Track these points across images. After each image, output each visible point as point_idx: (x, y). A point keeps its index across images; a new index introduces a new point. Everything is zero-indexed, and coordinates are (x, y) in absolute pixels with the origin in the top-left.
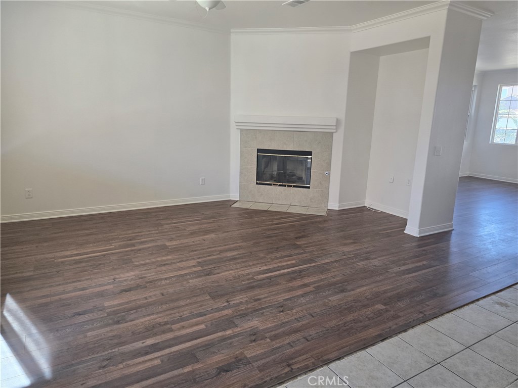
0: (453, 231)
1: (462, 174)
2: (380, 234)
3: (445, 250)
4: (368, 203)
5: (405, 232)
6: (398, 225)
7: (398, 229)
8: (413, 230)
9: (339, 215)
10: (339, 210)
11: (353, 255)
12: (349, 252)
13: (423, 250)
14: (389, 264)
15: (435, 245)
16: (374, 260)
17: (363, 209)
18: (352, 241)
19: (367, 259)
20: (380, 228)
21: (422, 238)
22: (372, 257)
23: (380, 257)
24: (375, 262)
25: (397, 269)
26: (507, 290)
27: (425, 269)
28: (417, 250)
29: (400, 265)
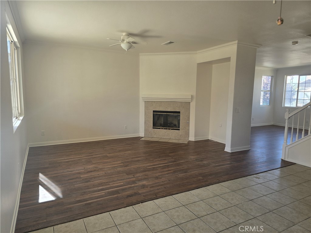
0: (250, 150)
2: (212, 151)
4: (210, 138)
5: (225, 150)
7: (222, 149)
8: (228, 149)
10: (195, 141)
11: (195, 160)
12: (194, 158)
14: (211, 163)
17: (208, 140)
19: (201, 161)
21: (232, 153)
22: (204, 160)
23: (208, 160)
24: (205, 162)
25: (214, 165)
26: (263, 173)
27: (227, 165)
28: (228, 157)
29: (216, 163)
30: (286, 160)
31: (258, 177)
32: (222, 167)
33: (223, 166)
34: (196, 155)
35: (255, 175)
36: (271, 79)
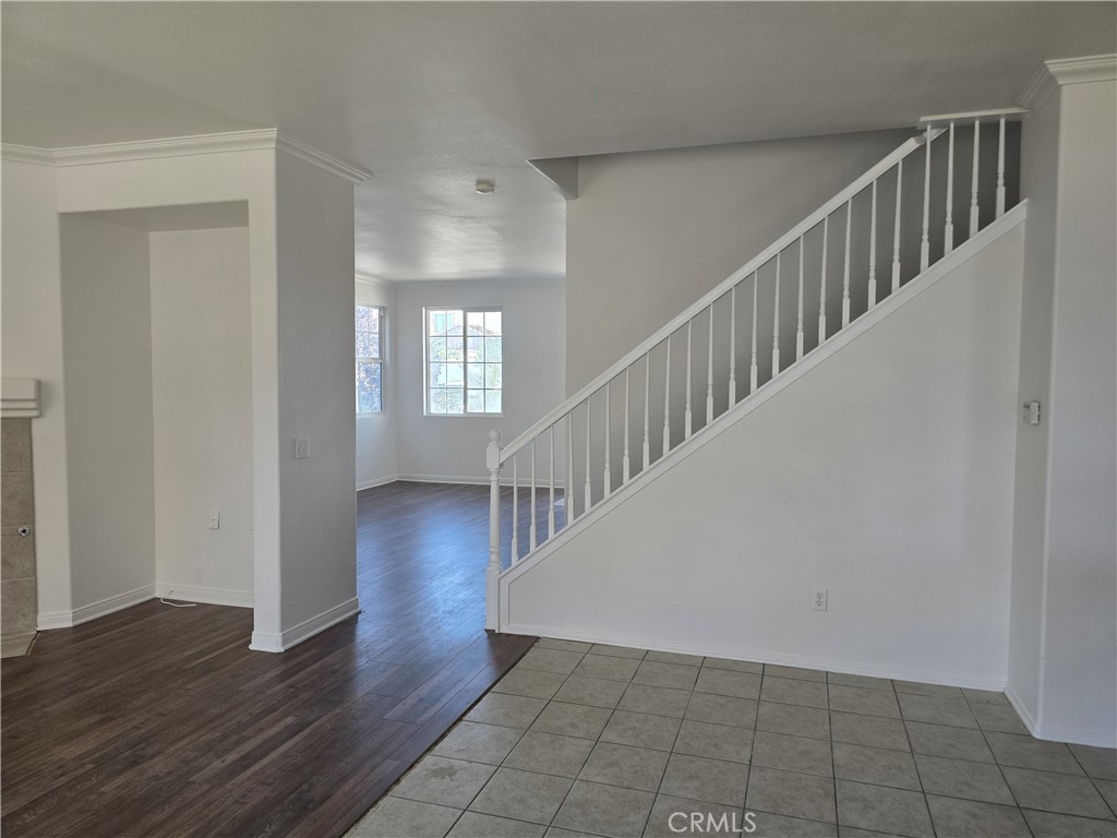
0: (360, 616)
1: (361, 485)
2: (185, 670)
3: (337, 671)
4: (162, 589)
5: (251, 647)
6: (237, 632)
7: (232, 646)
8: (267, 638)
9: (74, 641)
10: (74, 627)
11: (91, 766)
12: (80, 757)
13: (290, 686)
14: (196, 758)
15: (318, 664)
16: (155, 760)
17: (152, 607)
18: (98, 717)
19: (134, 763)
20: (187, 653)
21: (290, 653)
22: (150, 751)
23: (173, 742)
24: (157, 766)
25: (217, 765)
26: (454, 731)
27: (288, 739)
28: (276, 689)
29: (226, 751)
30: (505, 630)
31: (444, 763)
32: (265, 761)
33: (266, 753)
34: (91, 727)
35: (428, 759)
36: (381, 317)
